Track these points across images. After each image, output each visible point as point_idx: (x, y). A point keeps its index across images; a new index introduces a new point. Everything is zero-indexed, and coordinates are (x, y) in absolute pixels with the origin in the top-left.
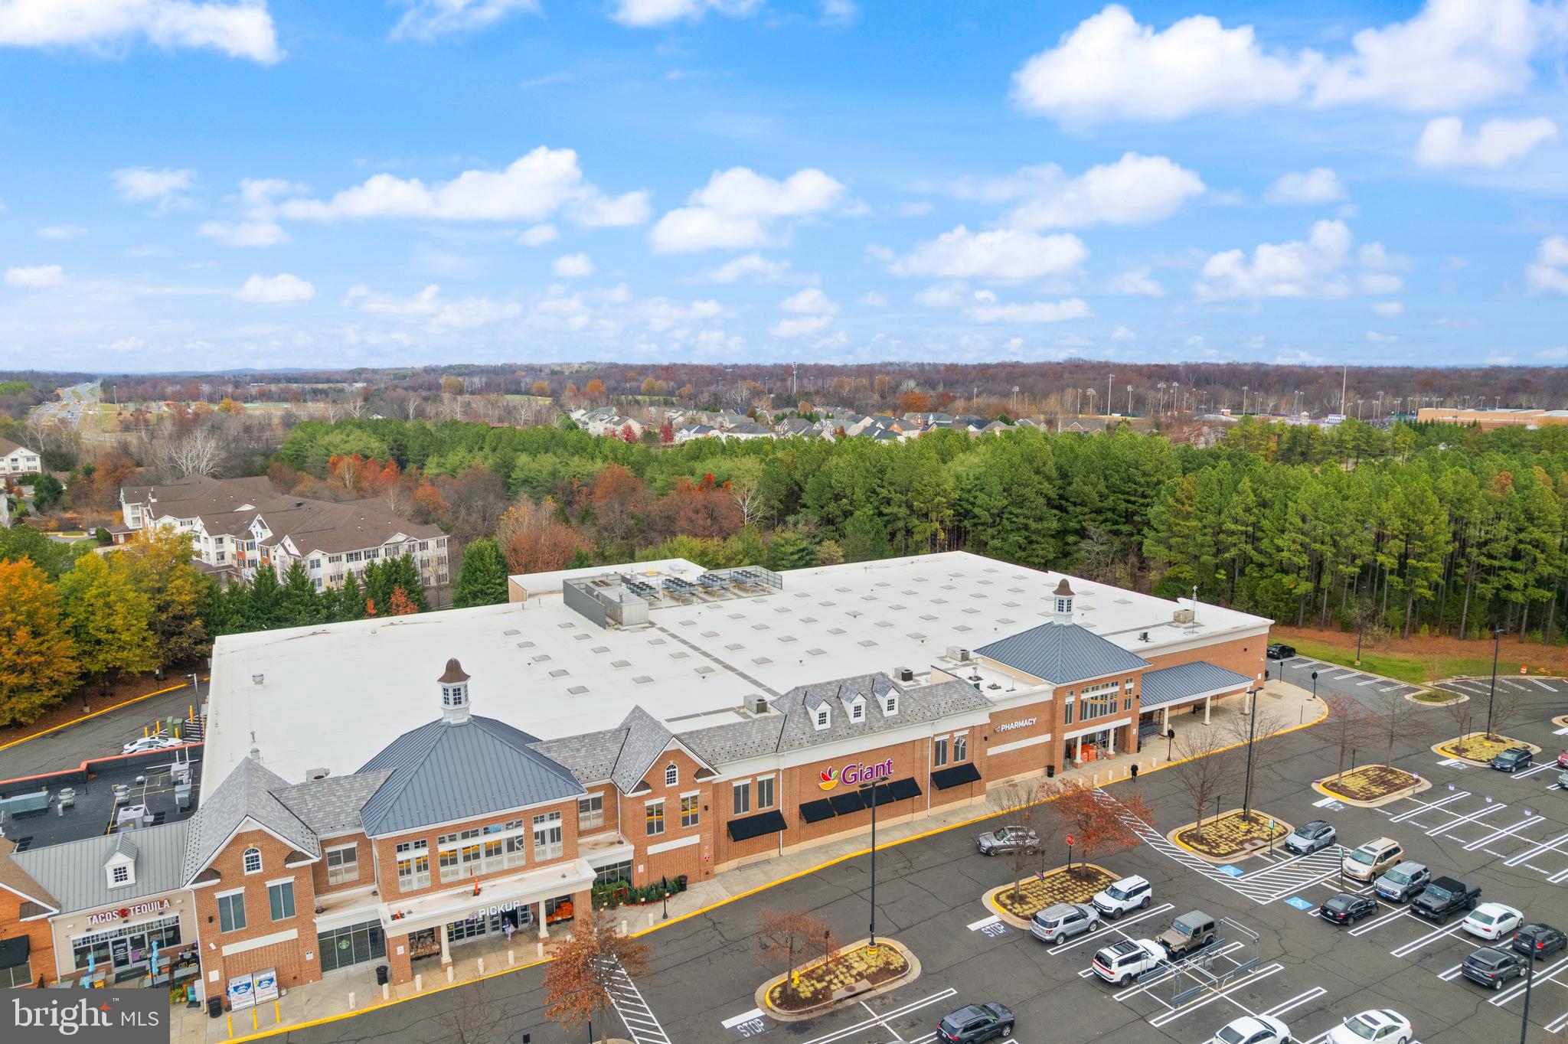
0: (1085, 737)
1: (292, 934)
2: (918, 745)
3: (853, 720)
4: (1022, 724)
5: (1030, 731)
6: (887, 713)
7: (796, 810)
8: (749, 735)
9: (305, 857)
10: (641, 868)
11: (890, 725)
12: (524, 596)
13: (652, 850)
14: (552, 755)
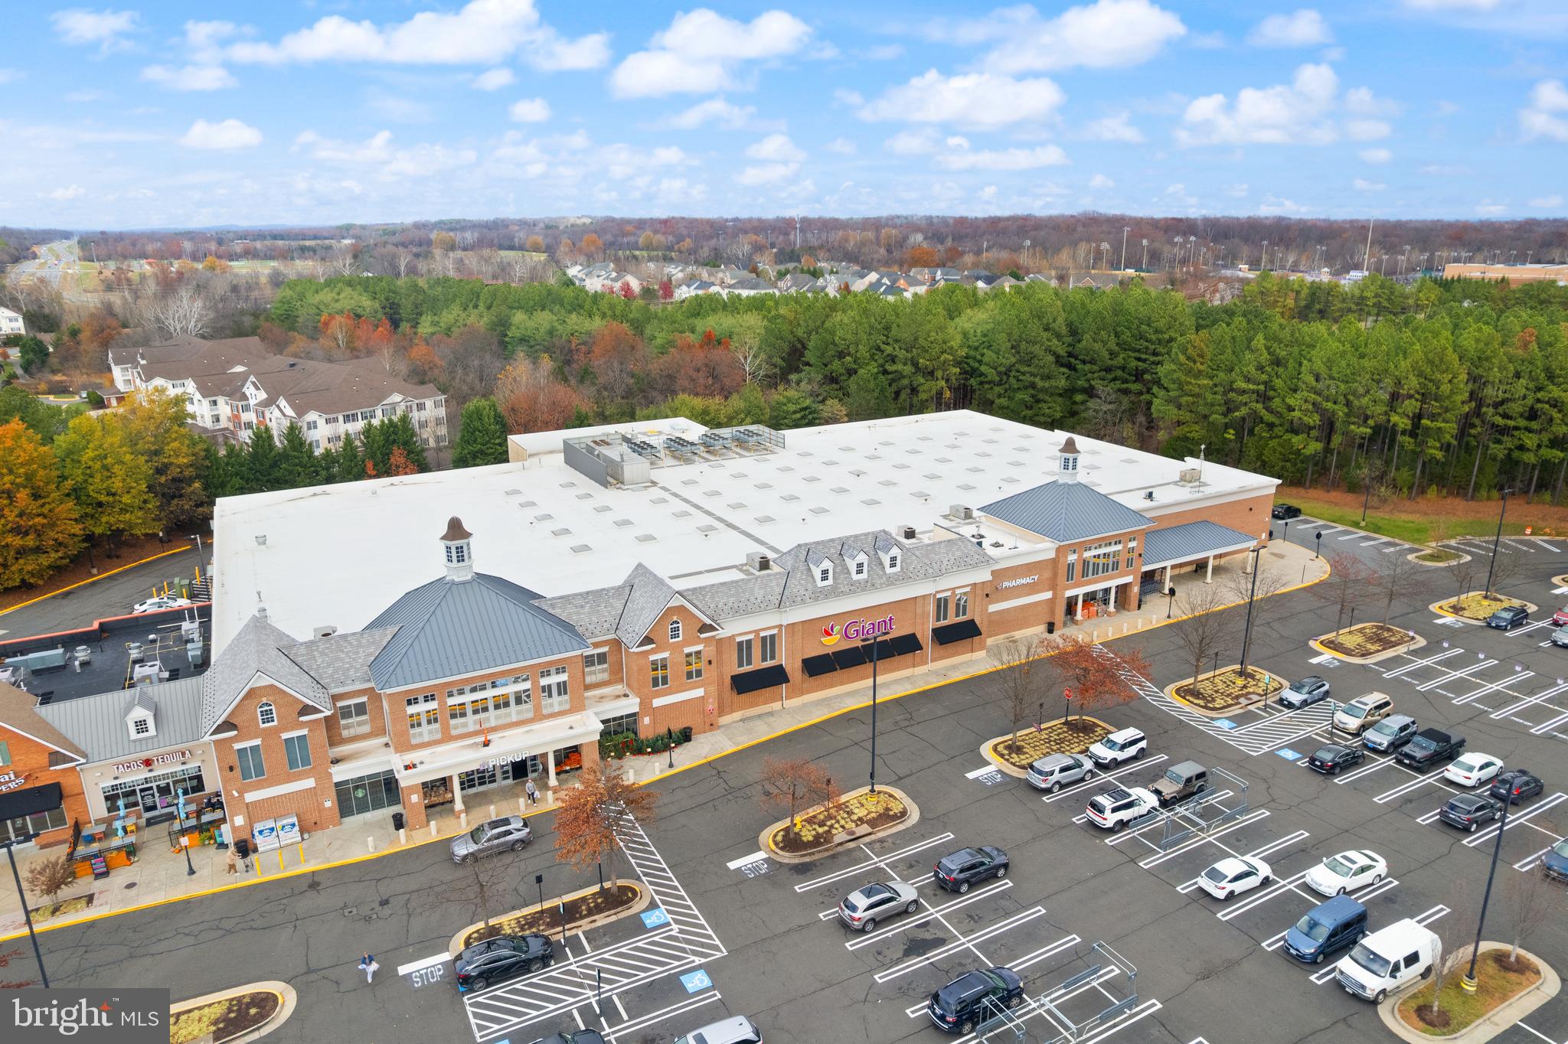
0: (1086, 595)
1: (309, 783)
2: (920, 602)
3: (855, 577)
4: (1024, 581)
5: (1032, 589)
6: (889, 570)
7: (799, 664)
8: (752, 591)
9: (316, 711)
10: (647, 720)
11: (891, 582)
12: (525, 456)
13: (657, 702)
14: (557, 612)
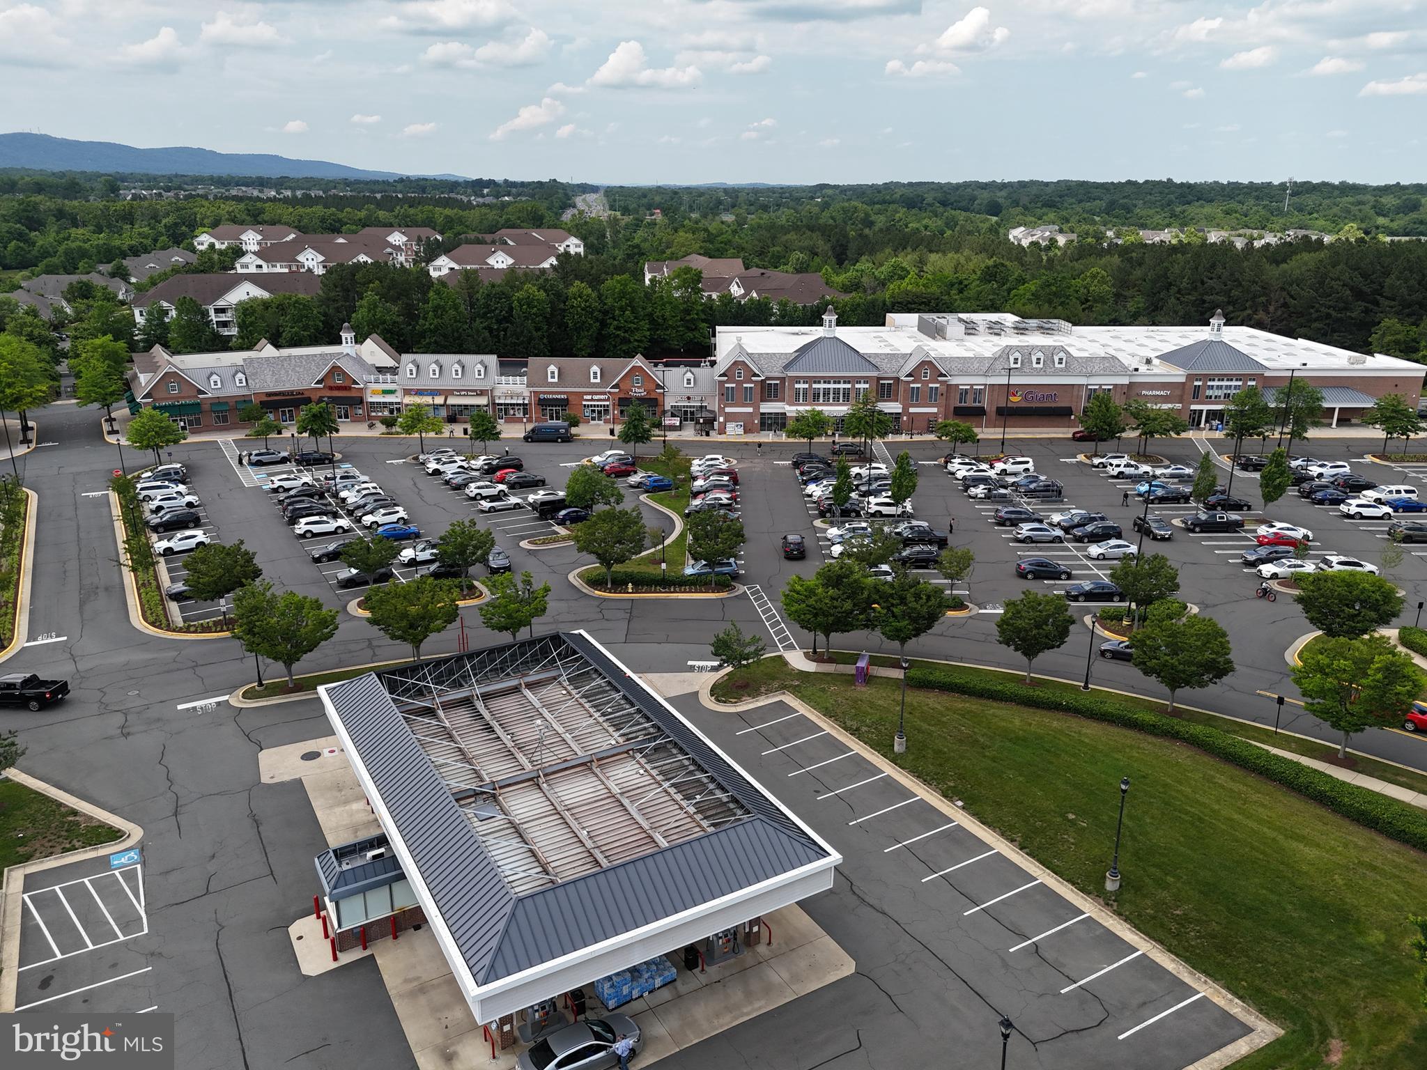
0: (1209, 411)
1: (750, 410)
2: (1076, 389)
3: (1035, 365)
4: (1158, 393)
5: (1165, 399)
6: (1057, 365)
7: (994, 409)
8: (972, 364)
9: (759, 376)
10: (905, 418)
11: (1056, 373)
13: (912, 410)
14: (871, 360)
